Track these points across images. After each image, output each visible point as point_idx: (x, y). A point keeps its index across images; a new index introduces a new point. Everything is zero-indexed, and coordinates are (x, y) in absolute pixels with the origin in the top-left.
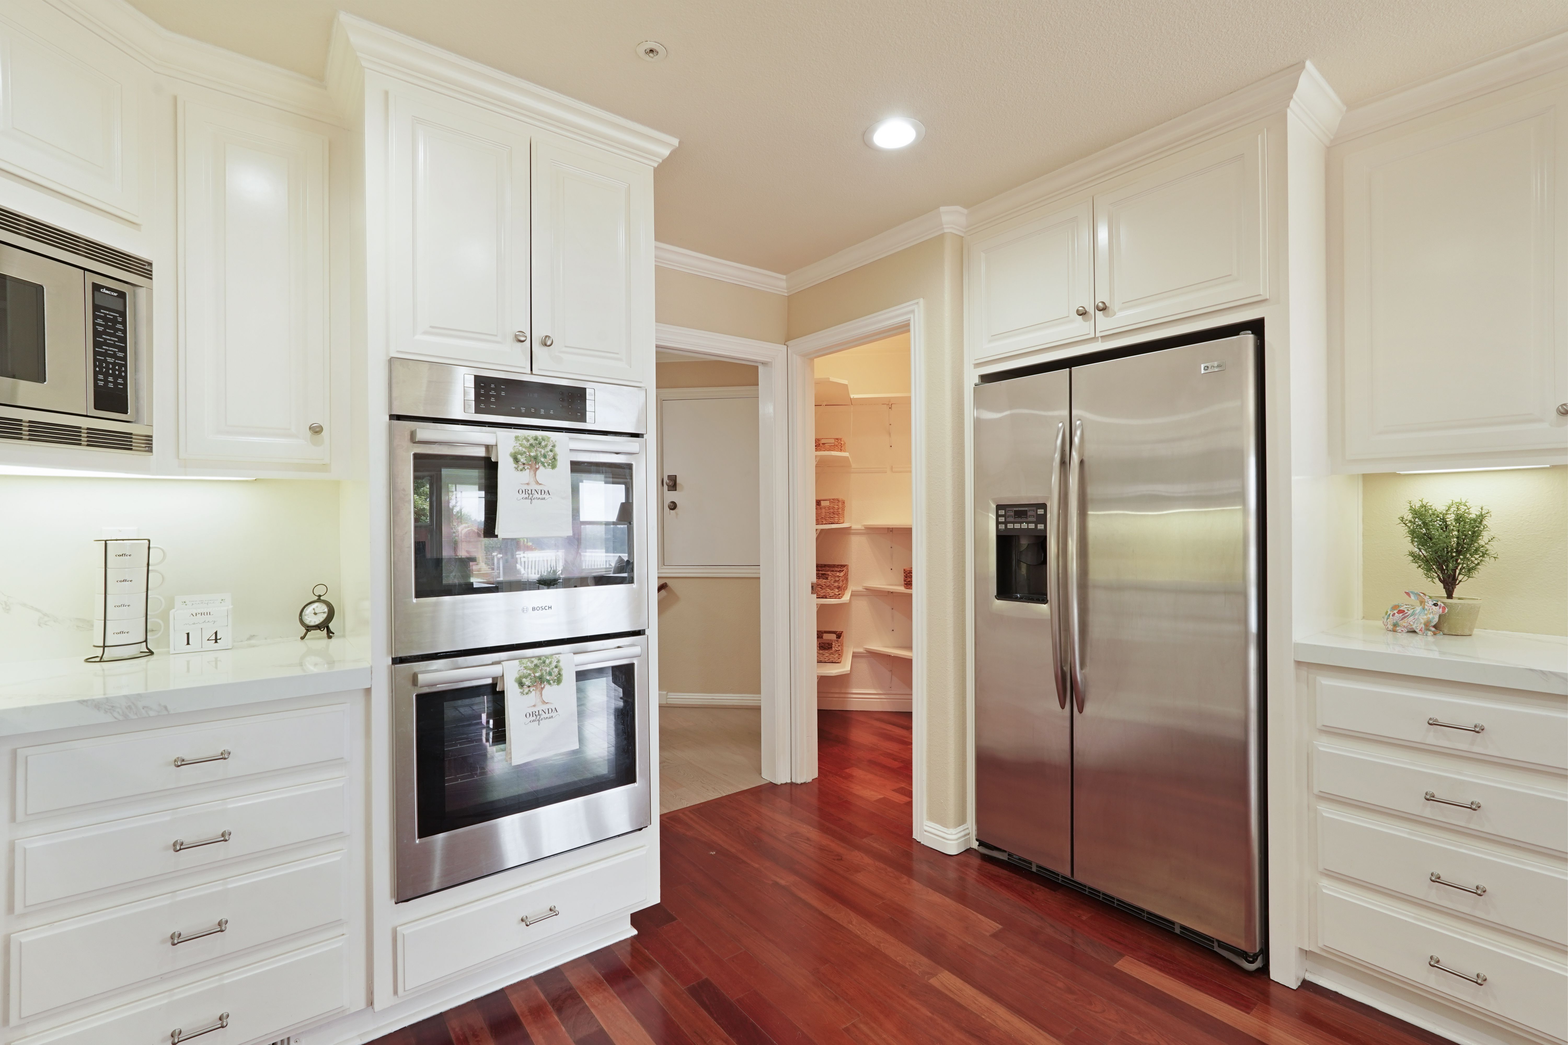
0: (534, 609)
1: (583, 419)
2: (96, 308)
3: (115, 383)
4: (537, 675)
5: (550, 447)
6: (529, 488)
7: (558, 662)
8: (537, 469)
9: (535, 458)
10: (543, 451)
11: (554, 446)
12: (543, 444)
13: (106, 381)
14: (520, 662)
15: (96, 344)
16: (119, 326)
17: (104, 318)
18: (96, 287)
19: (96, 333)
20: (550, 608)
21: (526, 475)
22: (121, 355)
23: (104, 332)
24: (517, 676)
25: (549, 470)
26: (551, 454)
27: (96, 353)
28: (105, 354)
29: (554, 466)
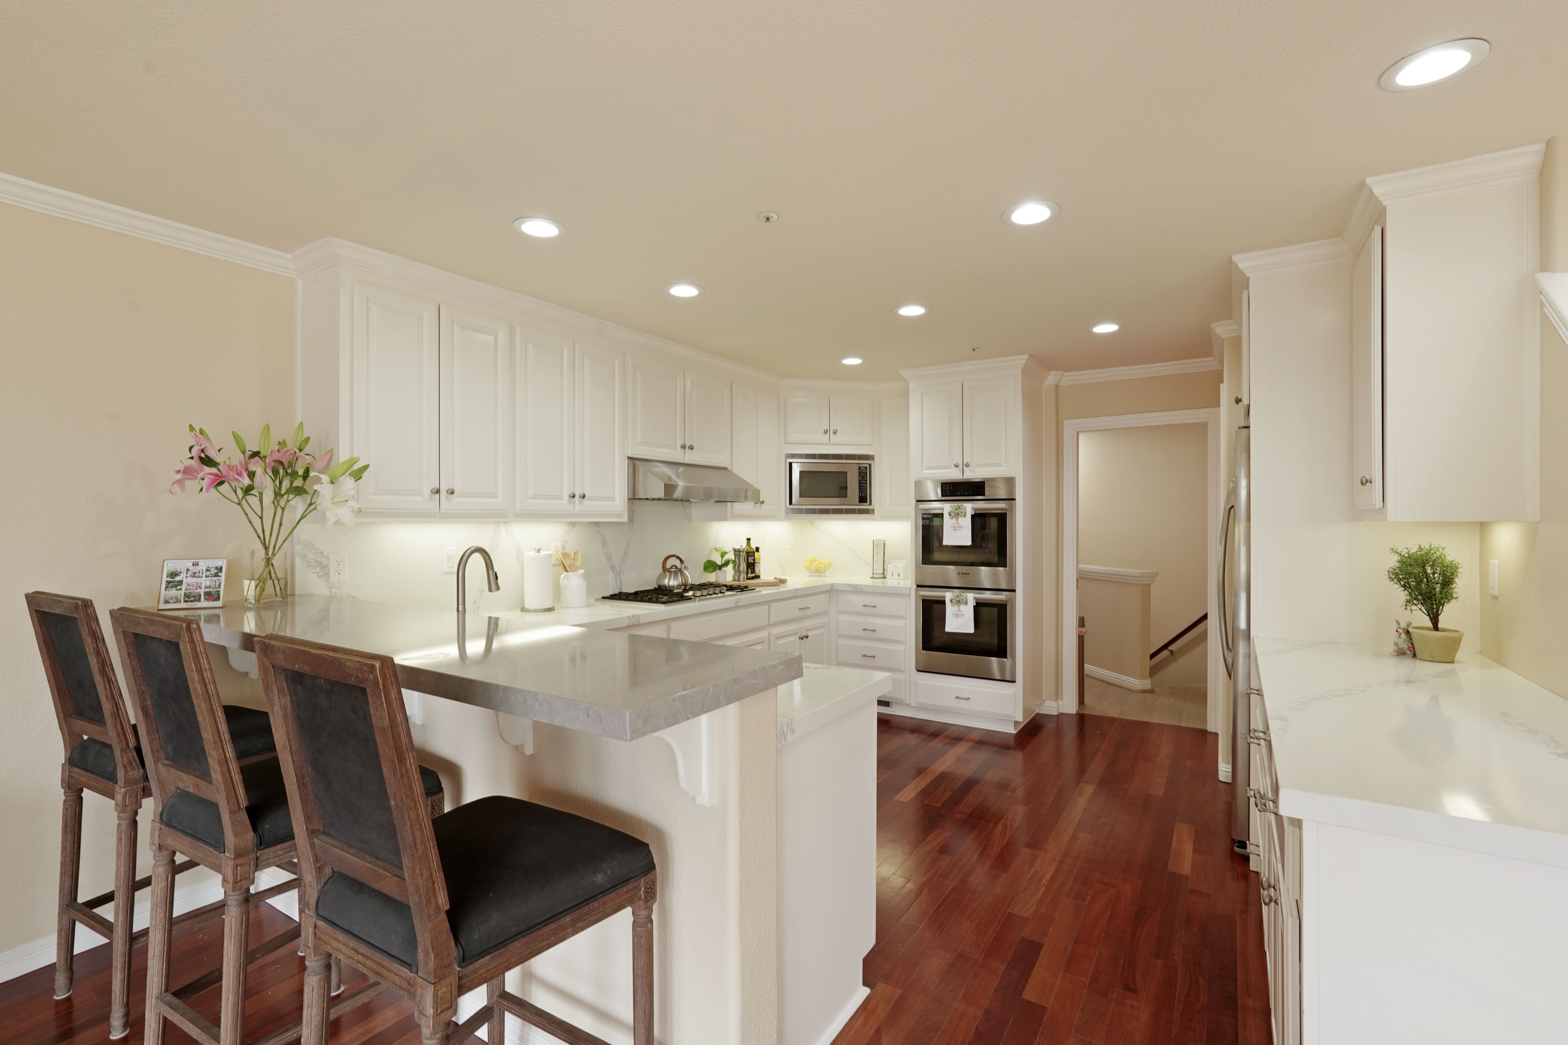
0: (962, 574)
1: (983, 495)
2: (859, 473)
3: (864, 494)
4: (958, 599)
5: (964, 509)
6: (955, 526)
7: (966, 596)
8: (958, 518)
9: (958, 514)
10: (961, 511)
12: (961, 508)
13: (862, 494)
14: (952, 594)
15: (860, 484)
16: (865, 477)
17: (862, 476)
18: (860, 468)
19: (860, 481)
20: (969, 574)
21: (954, 520)
22: (866, 486)
23: (862, 480)
24: (950, 598)
25: (963, 518)
26: (964, 512)
27: (859, 487)
28: (862, 486)
29: (965, 516)
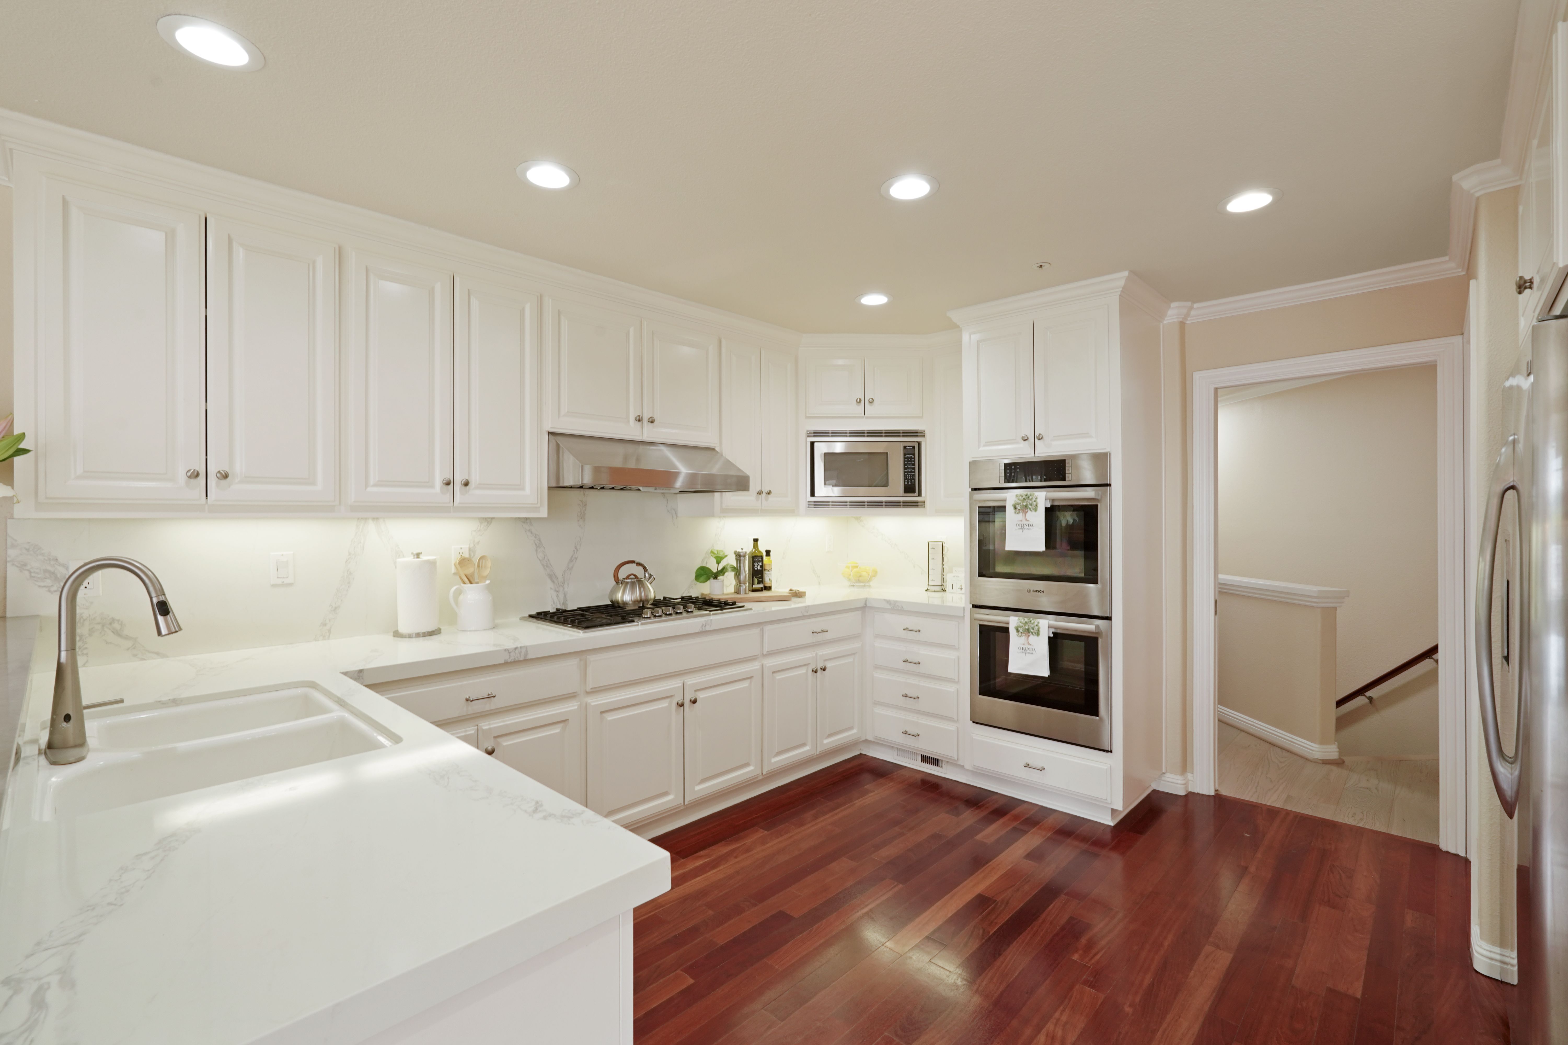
0: (1033, 591)
1: (1064, 479)
2: (905, 455)
3: (911, 482)
4: (1027, 627)
5: (1034, 499)
6: (1022, 523)
7: (1038, 623)
8: (1026, 512)
9: (1026, 506)
10: (1030, 502)
11: (1036, 498)
12: (1030, 498)
13: (908, 482)
14: (1019, 619)
15: (905, 469)
16: (913, 460)
17: (908, 458)
18: (905, 447)
19: (905, 465)
20: (1043, 592)
21: (1020, 516)
22: (913, 471)
23: (908, 464)
24: (1016, 625)
25: (1033, 513)
26: (1035, 503)
27: (904, 472)
28: (908, 472)
29: (1036, 510)
